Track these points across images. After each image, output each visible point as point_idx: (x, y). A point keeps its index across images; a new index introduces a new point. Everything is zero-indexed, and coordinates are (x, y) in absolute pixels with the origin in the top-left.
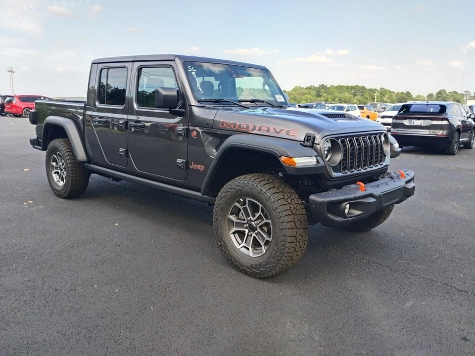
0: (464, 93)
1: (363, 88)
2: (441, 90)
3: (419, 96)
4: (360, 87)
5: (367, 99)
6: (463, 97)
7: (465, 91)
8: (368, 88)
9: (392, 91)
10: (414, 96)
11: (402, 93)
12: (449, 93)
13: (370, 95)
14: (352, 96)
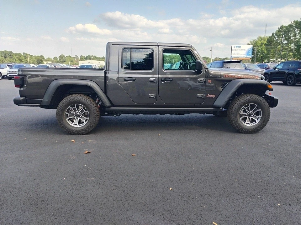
0: (75, 57)
1: (11, 52)
2: (62, 55)
3: (49, 58)
4: (8, 52)
5: (16, 60)
6: (74, 59)
7: (75, 56)
8: (14, 53)
9: (31, 55)
10: (46, 58)
11: (38, 56)
12: (66, 56)
13: (17, 57)
14: (4, 58)
